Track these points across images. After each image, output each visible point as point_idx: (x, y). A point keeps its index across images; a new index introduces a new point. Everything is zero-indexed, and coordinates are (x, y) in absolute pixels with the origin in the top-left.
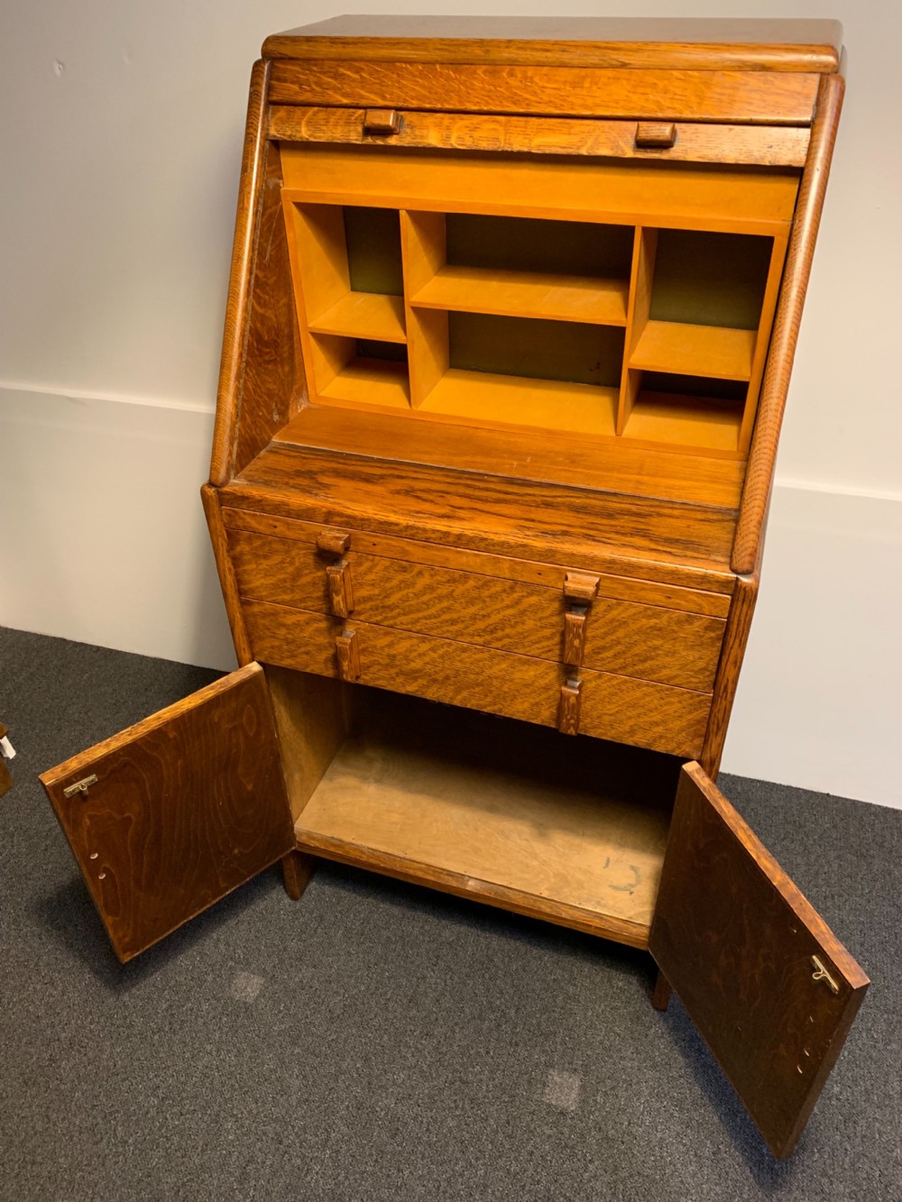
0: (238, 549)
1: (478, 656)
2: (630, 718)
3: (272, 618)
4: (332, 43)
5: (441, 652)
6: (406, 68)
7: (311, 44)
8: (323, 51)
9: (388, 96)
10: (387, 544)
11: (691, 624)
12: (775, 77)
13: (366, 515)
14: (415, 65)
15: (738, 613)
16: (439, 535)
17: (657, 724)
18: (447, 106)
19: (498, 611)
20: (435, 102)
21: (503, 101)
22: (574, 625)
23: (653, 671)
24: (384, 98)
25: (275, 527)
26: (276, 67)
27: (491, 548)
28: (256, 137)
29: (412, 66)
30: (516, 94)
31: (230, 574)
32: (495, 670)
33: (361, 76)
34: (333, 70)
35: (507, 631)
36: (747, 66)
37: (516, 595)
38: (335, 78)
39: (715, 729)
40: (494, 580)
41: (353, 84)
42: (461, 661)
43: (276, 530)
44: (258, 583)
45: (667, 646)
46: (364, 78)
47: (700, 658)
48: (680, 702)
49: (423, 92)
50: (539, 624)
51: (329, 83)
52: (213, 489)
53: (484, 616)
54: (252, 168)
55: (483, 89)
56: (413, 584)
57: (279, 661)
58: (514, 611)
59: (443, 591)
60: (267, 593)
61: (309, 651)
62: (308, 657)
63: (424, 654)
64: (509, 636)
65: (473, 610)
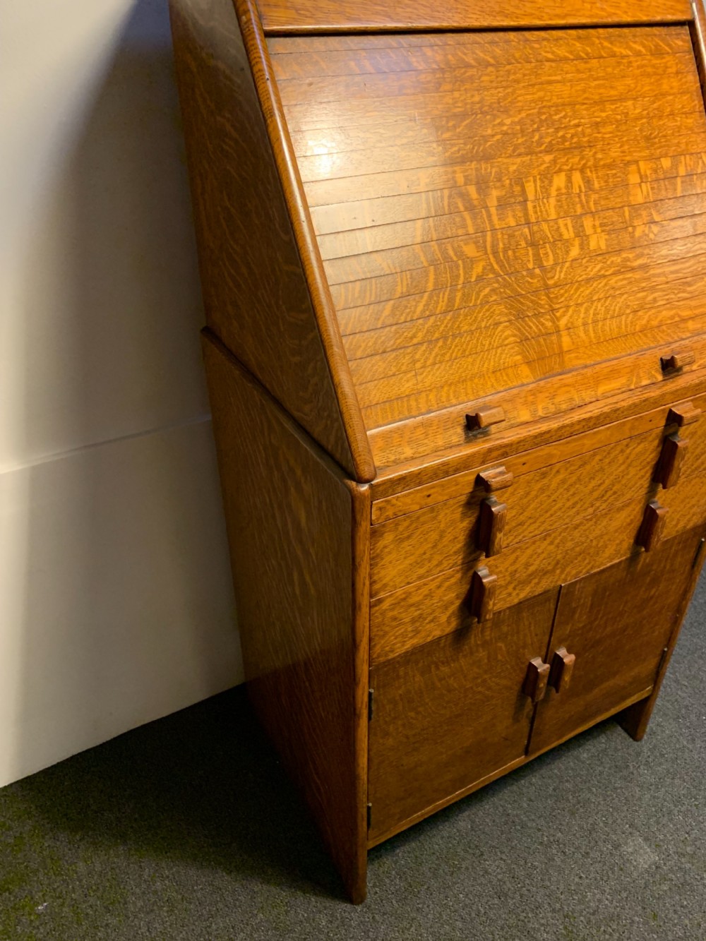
0: (380, 545)
1: (587, 526)
2: (679, 512)
3: (402, 603)
5: (557, 541)
9: (395, 18)
10: (536, 456)
13: (521, 437)
17: (693, 506)
19: (612, 473)
25: (428, 496)
27: (621, 415)
32: (597, 531)
35: (615, 488)
37: (628, 451)
42: (572, 540)
43: (428, 500)
44: (394, 573)
50: (638, 468)
53: (600, 485)
56: (549, 487)
57: (400, 650)
58: (623, 467)
59: (574, 478)
60: (403, 578)
61: (435, 618)
62: (432, 624)
63: (543, 552)
64: (615, 493)
65: (593, 483)
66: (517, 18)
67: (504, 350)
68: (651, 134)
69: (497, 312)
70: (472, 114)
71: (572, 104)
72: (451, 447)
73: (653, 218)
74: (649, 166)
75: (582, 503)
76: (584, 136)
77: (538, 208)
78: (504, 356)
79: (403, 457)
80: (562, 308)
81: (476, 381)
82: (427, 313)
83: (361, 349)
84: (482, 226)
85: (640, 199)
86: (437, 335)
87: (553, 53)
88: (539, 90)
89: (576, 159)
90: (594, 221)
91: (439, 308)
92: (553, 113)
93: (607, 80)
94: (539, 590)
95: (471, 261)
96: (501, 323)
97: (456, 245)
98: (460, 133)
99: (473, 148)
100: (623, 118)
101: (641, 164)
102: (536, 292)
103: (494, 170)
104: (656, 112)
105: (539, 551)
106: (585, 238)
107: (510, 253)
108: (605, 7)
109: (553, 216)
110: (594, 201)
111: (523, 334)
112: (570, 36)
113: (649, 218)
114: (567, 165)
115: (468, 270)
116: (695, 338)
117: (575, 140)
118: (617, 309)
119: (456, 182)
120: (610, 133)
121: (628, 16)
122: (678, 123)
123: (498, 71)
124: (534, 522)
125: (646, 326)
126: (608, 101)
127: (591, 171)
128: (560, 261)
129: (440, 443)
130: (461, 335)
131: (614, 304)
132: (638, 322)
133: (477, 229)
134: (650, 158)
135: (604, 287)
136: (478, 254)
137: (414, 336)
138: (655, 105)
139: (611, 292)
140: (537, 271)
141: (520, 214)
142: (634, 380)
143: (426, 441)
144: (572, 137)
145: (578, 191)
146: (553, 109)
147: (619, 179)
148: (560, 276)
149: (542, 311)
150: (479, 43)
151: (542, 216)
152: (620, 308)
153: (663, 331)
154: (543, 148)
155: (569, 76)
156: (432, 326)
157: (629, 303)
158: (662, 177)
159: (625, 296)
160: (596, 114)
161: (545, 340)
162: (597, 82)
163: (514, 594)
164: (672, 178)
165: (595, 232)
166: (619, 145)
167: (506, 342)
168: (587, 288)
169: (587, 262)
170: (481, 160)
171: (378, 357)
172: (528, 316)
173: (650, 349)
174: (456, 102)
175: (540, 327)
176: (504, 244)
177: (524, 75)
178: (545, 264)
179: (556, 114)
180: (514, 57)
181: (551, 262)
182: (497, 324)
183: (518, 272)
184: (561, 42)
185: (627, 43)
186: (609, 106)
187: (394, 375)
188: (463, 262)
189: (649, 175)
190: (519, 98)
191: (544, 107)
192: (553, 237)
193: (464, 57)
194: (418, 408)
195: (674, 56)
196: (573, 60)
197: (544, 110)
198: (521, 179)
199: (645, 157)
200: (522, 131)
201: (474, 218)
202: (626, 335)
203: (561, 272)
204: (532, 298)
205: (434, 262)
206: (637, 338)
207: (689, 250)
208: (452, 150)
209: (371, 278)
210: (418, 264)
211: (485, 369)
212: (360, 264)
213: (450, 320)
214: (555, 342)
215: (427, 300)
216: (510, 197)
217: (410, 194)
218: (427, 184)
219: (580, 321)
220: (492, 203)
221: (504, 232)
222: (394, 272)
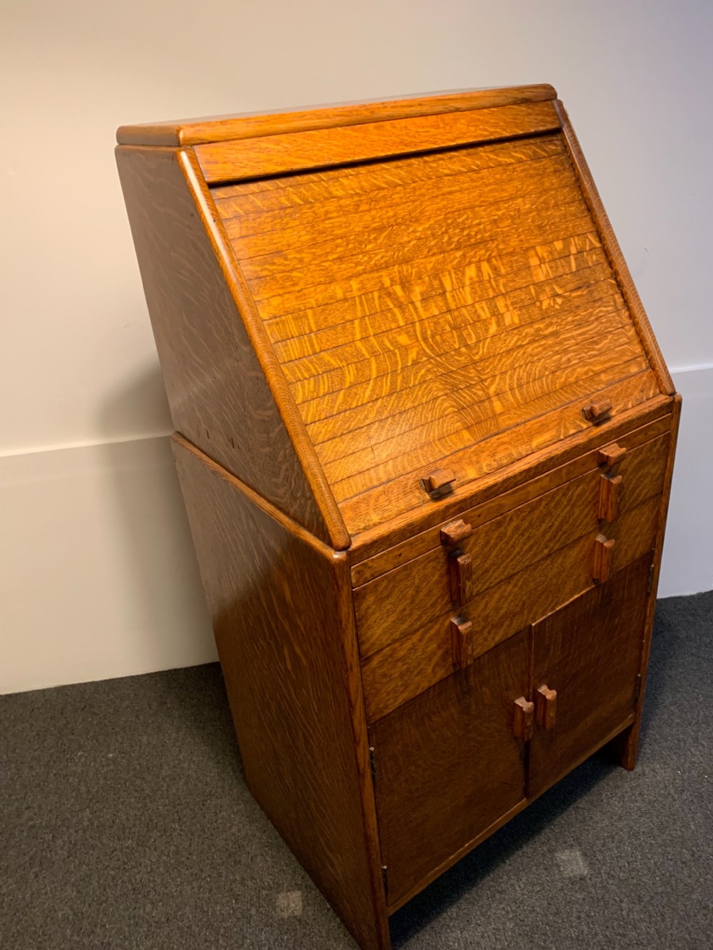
0: (364, 607)
3: (390, 660)
6: (316, 134)
7: (227, 126)
10: (488, 508)
11: (656, 445)
13: (473, 492)
14: (320, 130)
17: (637, 535)
19: (559, 515)
25: (400, 555)
29: (318, 132)
30: (403, 139)
32: (554, 570)
33: (282, 147)
35: (564, 529)
36: (519, 100)
37: (570, 493)
38: (263, 153)
41: (280, 154)
42: (533, 580)
43: (400, 559)
44: (379, 632)
45: (645, 472)
46: (288, 148)
47: (658, 470)
50: (582, 507)
51: (258, 157)
53: (550, 527)
55: (380, 140)
56: (505, 534)
57: (394, 704)
58: (568, 508)
59: (526, 524)
60: (388, 635)
61: (421, 670)
62: (419, 677)
63: (509, 595)
64: (565, 533)
65: (544, 527)
66: (415, 145)
67: (445, 420)
68: (542, 223)
69: (434, 389)
70: (389, 227)
71: (472, 208)
72: (413, 509)
73: (556, 292)
74: (545, 250)
75: (537, 546)
76: (486, 232)
77: (456, 297)
78: (445, 425)
79: (371, 523)
80: (488, 378)
81: (426, 449)
82: (375, 397)
83: (322, 435)
84: (411, 318)
85: (542, 278)
86: (386, 414)
87: (449, 169)
88: (443, 200)
89: (483, 252)
90: (506, 300)
91: (384, 391)
92: (456, 217)
93: (497, 184)
94: (511, 632)
95: (406, 349)
96: (439, 397)
97: (391, 337)
98: (381, 243)
99: (394, 255)
100: (516, 213)
101: (538, 249)
102: (465, 367)
103: (414, 271)
104: (543, 205)
105: (506, 594)
106: (500, 316)
107: (438, 337)
108: (487, 128)
109: (470, 301)
110: (503, 284)
111: (460, 404)
113: (552, 292)
114: (476, 257)
115: (404, 357)
116: (609, 388)
117: (479, 236)
118: (537, 372)
119: (383, 285)
120: (508, 226)
121: (507, 132)
122: (564, 212)
123: (405, 189)
124: (498, 568)
125: (565, 383)
126: (501, 201)
127: (496, 260)
128: (482, 338)
129: (403, 507)
130: (406, 411)
131: (534, 368)
132: (557, 381)
133: (406, 321)
134: (545, 243)
135: (522, 355)
136: (410, 342)
137: (366, 418)
138: (541, 200)
139: (530, 359)
140: (463, 349)
141: (441, 304)
142: (562, 430)
143: (390, 507)
144: (476, 234)
145: (488, 278)
146: (456, 213)
147: (521, 264)
148: (483, 351)
149: (473, 383)
150: (387, 170)
151: (460, 302)
152: (540, 371)
153: (581, 386)
154: (453, 246)
155: (465, 185)
156: (381, 407)
157: (546, 366)
158: (557, 256)
159: (543, 360)
160: (493, 213)
161: (479, 407)
162: (489, 188)
163: (490, 638)
164: (566, 256)
166: (516, 236)
167: (446, 413)
168: (509, 359)
169: (505, 336)
170: (402, 263)
171: (337, 439)
172: (461, 389)
173: (571, 402)
174: (374, 219)
175: (473, 396)
176: (432, 331)
177: (428, 190)
178: (469, 343)
179: (459, 218)
180: (417, 176)
181: (474, 341)
182: (436, 398)
183: (447, 353)
184: (455, 159)
185: (509, 153)
186: (502, 205)
187: (353, 453)
188: (399, 351)
189: (545, 257)
190: (427, 209)
191: (448, 213)
192: (472, 319)
193: (375, 181)
194: (378, 478)
195: (550, 159)
196: (466, 172)
197: (449, 215)
198: (438, 274)
199: (539, 243)
200: (433, 235)
201: (403, 312)
202: (549, 394)
203: (483, 347)
204: (463, 372)
205: (374, 354)
206: (559, 395)
207: (591, 314)
208: (376, 258)
209: (323, 373)
210: (361, 357)
211: (431, 439)
212: (311, 362)
213: (395, 400)
214: (488, 407)
215: (373, 386)
216: (431, 291)
217: (345, 300)
218: (359, 290)
219: (507, 387)
220: (417, 298)
221: (430, 321)
222: (341, 366)
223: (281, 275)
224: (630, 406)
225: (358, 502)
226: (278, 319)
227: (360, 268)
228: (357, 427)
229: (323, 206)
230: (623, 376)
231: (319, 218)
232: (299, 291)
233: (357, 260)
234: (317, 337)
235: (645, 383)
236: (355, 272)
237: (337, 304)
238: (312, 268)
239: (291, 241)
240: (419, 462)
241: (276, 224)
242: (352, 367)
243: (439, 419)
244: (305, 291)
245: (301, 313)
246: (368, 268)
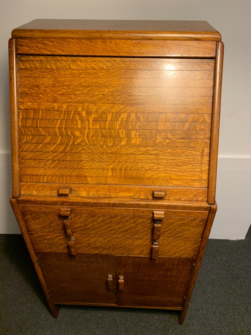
0: (26, 218)
1: (121, 239)
2: (174, 250)
3: (42, 237)
4: (40, 32)
5: (108, 240)
6: (71, 41)
7: (32, 32)
8: (37, 35)
9: (65, 51)
10: (86, 209)
11: (195, 221)
12: (202, 43)
13: (78, 201)
14: (74, 39)
15: (211, 216)
16: (106, 204)
17: (183, 250)
18: (89, 54)
19: (128, 225)
20: (83, 53)
21: (109, 52)
22: (158, 228)
23: (182, 236)
24: (64, 52)
25: (41, 209)
26: (18, 41)
27: (126, 206)
28: (14, 67)
29: (73, 40)
30: (113, 49)
31: (24, 226)
32: (127, 242)
33: (53, 44)
34: (41, 42)
35: (132, 230)
36: (192, 39)
37: (135, 219)
38: (44, 45)
39: (202, 249)
40: (127, 216)
41: (51, 47)
42: (115, 241)
43: (42, 210)
44: (35, 227)
45: (187, 228)
46: (55, 45)
47: (198, 230)
48: (190, 243)
49: (78, 49)
50: (143, 227)
51: (41, 47)
52: (15, 199)
53: (123, 227)
54: (14, 79)
55: (101, 48)
56: (97, 221)
57: (46, 251)
58: (134, 224)
59: (109, 221)
60: (39, 230)
62: (57, 248)
63: (101, 241)
65: (119, 226)
69: (83, 157)
70: (91, 86)
72: (52, 196)
73: (168, 137)
76: (141, 100)
77: (111, 124)
78: (81, 172)
79: (33, 194)
80: (111, 161)
81: (68, 177)
82: (55, 151)
83: (27, 156)
84: (85, 126)
85: (163, 128)
86: (56, 159)
87: (135, 66)
88: (124, 80)
89: (135, 108)
90: (137, 133)
91: (60, 150)
92: (129, 89)
94: (104, 253)
95: (77, 137)
96: (84, 161)
97: (72, 131)
98: (84, 92)
99: (88, 99)
102: (102, 153)
103: (95, 108)
105: (99, 240)
106: (130, 138)
107: (94, 138)
109: (117, 128)
110: (139, 125)
111: (92, 167)
112: (146, 60)
113: (165, 136)
114: (130, 110)
115: (75, 140)
118: (138, 167)
119: (78, 109)
123: (107, 72)
124: (94, 230)
125: (150, 177)
127: (141, 114)
128: (116, 145)
129: (48, 194)
130: (66, 161)
131: (137, 165)
132: (147, 174)
133: (82, 127)
135: (134, 158)
136: (80, 136)
137: (47, 157)
139: (137, 161)
140: (104, 146)
141: (102, 125)
142: (138, 195)
143: (42, 192)
145: (132, 121)
147: (154, 119)
148: (114, 150)
149: (103, 161)
150: (101, 61)
151: (112, 127)
153: (159, 181)
154: (120, 102)
155: (140, 76)
156: (55, 156)
157: (144, 167)
158: (178, 121)
159: (143, 163)
160: (150, 92)
161: (101, 171)
162: (154, 80)
163: (92, 250)
164: (184, 122)
165: (136, 137)
166: (158, 105)
168: (125, 157)
169: (129, 147)
170: (91, 103)
171: (32, 160)
172: (96, 161)
174: (85, 82)
175: (100, 166)
176: (92, 134)
177: (119, 74)
178: (109, 144)
180: (116, 67)
181: (112, 144)
182: (82, 161)
183: (96, 145)
184: (141, 63)
187: (37, 167)
188: (73, 137)
189: (170, 119)
190: (114, 83)
192: (115, 135)
193: (94, 66)
194: (43, 180)
195: (202, 72)
198: (107, 112)
200: (112, 95)
201: (82, 123)
202: (139, 178)
203: (115, 149)
204: (100, 155)
205: (61, 135)
206: (144, 180)
207: (184, 153)
208: (79, 98)
209: (37, 135)
210: (55, 134)
211: (73, 175)
212: (34, 130)
213: (63, 155)
214: (105, 173)
215: (56, 147)
216: (100, 118)
217: (58, 111)
218: (66, 108)
219: (119, 168)
220: (91, 119)
221: (94, 130)
222: (45, 135)
223: (35, 94)
224: (183, 199)
225: (30, 185)
226: (27, 110)
227: (70, 100)
228: (42, 159)
229: (64, 72)
230: (187, 185)
231: (60, 76)
232: (40, 102)
233: (70, 97)
234: (40, 122)
235: (199, 193)
236: (67, 101)
237: (53, 111)
238: (49, 95)
239: (45, 83)
240: (63, 181)
241: (41, 74)
242: (50, 137)
243: (80, 168)
244: (42, 103)
245: (37, 111)
246: (74, 101)
